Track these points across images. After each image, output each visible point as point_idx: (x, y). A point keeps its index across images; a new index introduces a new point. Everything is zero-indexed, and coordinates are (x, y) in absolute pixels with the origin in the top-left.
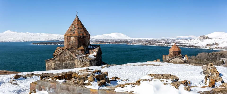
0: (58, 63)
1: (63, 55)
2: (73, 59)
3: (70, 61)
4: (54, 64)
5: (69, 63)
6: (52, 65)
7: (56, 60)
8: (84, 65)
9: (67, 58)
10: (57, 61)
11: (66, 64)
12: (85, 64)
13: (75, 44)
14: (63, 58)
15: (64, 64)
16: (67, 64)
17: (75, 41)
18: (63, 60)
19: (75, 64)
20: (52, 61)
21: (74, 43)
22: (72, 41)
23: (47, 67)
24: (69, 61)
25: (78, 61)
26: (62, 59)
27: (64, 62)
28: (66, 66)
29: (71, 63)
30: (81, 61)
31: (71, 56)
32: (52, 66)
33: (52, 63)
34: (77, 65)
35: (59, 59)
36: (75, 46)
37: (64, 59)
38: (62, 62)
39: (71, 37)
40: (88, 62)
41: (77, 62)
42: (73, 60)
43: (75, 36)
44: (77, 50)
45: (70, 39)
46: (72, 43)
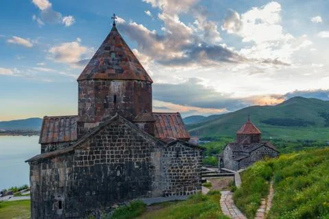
0: (86, 168)
1: (109, 137)
2: (144, 148)
3: (136, 156)
4: (67, 172)
5: (131, 164)
6: (57, 178)
7: (79, 155)
8: (181, 167)
9: (123, 148)
10: (81, 158)
11: (119, 168)
12: (184, 165)
13: (125, 105)
14: (107, 149)
15: (112, 169)
16: (121, 167)
17: (126, 94)
18: (107, 154)
19: (152, 167)
20: (61, 160)
21: (123, 102)
22: (115, 96)
23: (37, 186)
24: (131, 156)
25: (164, 156)
26: (104, 152)
27: (113, 161)
28: (118, 173)
29: (138, 163)
30: (174, 153)
31: (137, 141)
32: (62, 178)
33: (60, 170)
34: (157, 168)
35: (91, 153)
36: (125, 110)
37: (112, 152)
38: (102, 161)
39: (112, 83)
40: (195, 158)
41: (159, 159)
42: (144, 152)
43: (126, 80)
44: (133, 122)
45: (107, 89)
46: (115, 101)
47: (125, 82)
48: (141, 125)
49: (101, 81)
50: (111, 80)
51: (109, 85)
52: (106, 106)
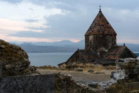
1: (76, 58)
17: (94, 41)
22: (91, 41)
31: (83, 59)
36: (94, 47)
43: (94, 35)
44: (96, 52)
45: (88, 39)
46: (90, 44)
47: (93, 36)
48: (99, 53)
49: (87, 36)
50: (90, 35)
51: (89, 37)
52: (88, 46)
